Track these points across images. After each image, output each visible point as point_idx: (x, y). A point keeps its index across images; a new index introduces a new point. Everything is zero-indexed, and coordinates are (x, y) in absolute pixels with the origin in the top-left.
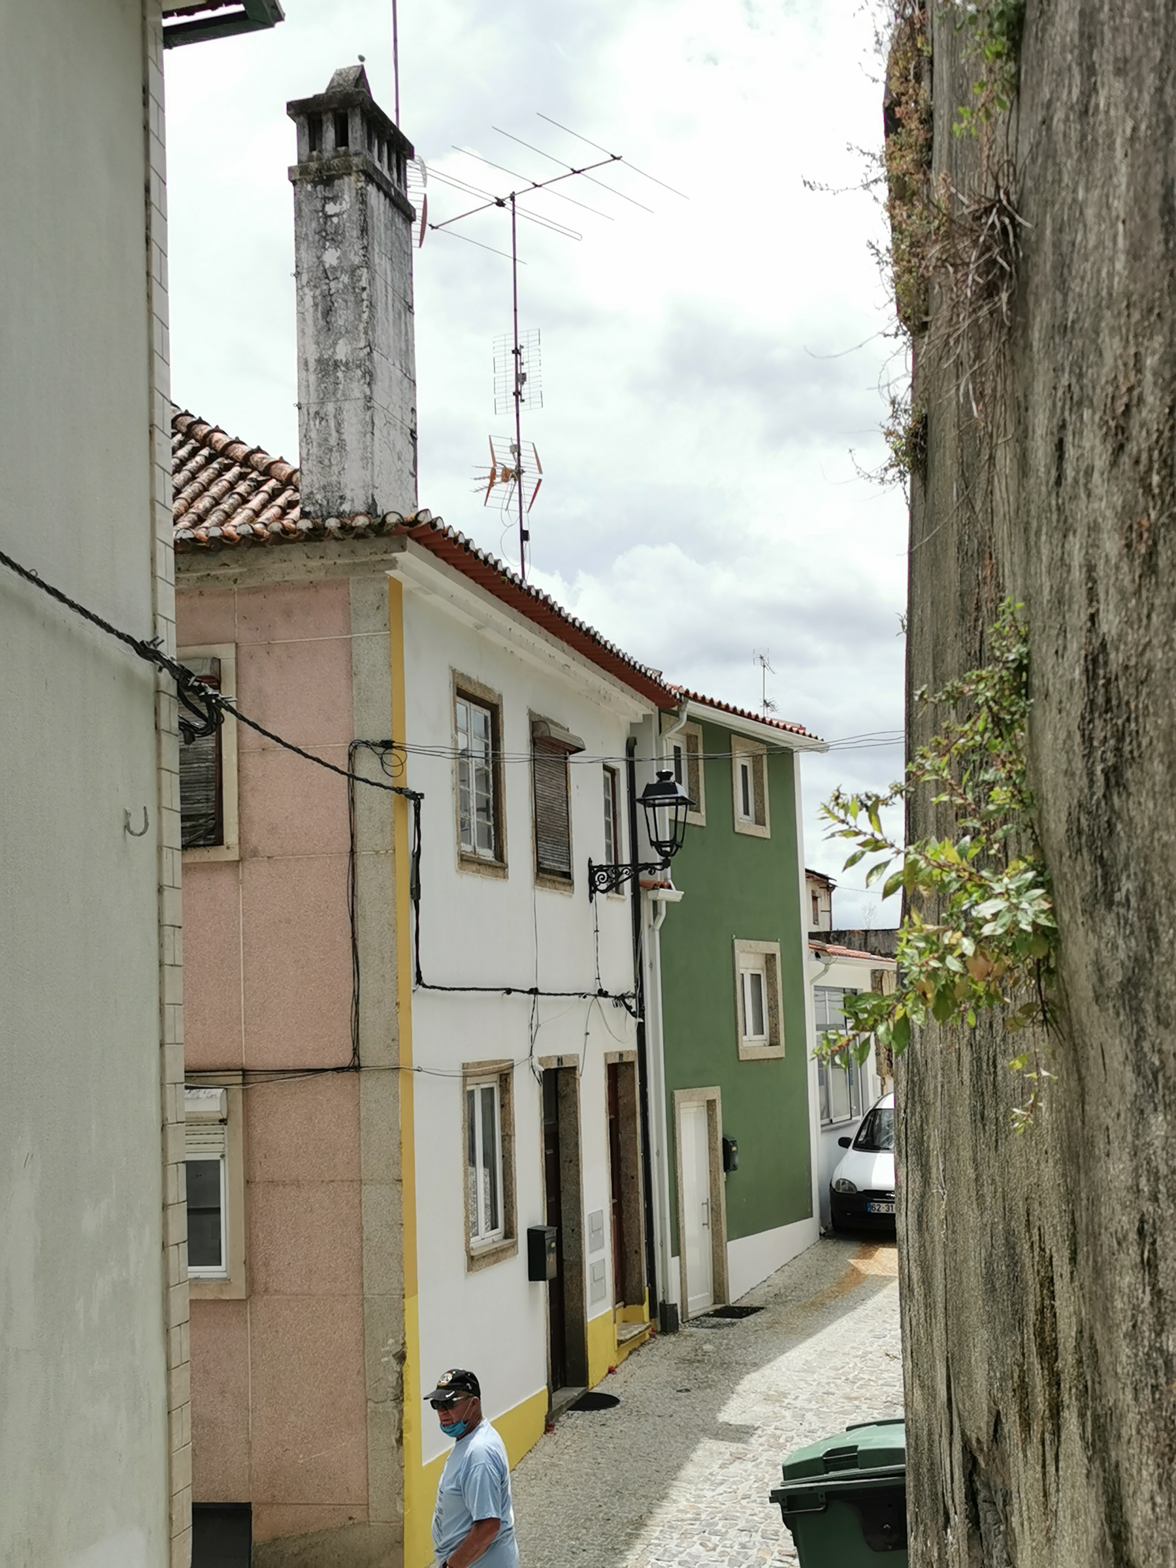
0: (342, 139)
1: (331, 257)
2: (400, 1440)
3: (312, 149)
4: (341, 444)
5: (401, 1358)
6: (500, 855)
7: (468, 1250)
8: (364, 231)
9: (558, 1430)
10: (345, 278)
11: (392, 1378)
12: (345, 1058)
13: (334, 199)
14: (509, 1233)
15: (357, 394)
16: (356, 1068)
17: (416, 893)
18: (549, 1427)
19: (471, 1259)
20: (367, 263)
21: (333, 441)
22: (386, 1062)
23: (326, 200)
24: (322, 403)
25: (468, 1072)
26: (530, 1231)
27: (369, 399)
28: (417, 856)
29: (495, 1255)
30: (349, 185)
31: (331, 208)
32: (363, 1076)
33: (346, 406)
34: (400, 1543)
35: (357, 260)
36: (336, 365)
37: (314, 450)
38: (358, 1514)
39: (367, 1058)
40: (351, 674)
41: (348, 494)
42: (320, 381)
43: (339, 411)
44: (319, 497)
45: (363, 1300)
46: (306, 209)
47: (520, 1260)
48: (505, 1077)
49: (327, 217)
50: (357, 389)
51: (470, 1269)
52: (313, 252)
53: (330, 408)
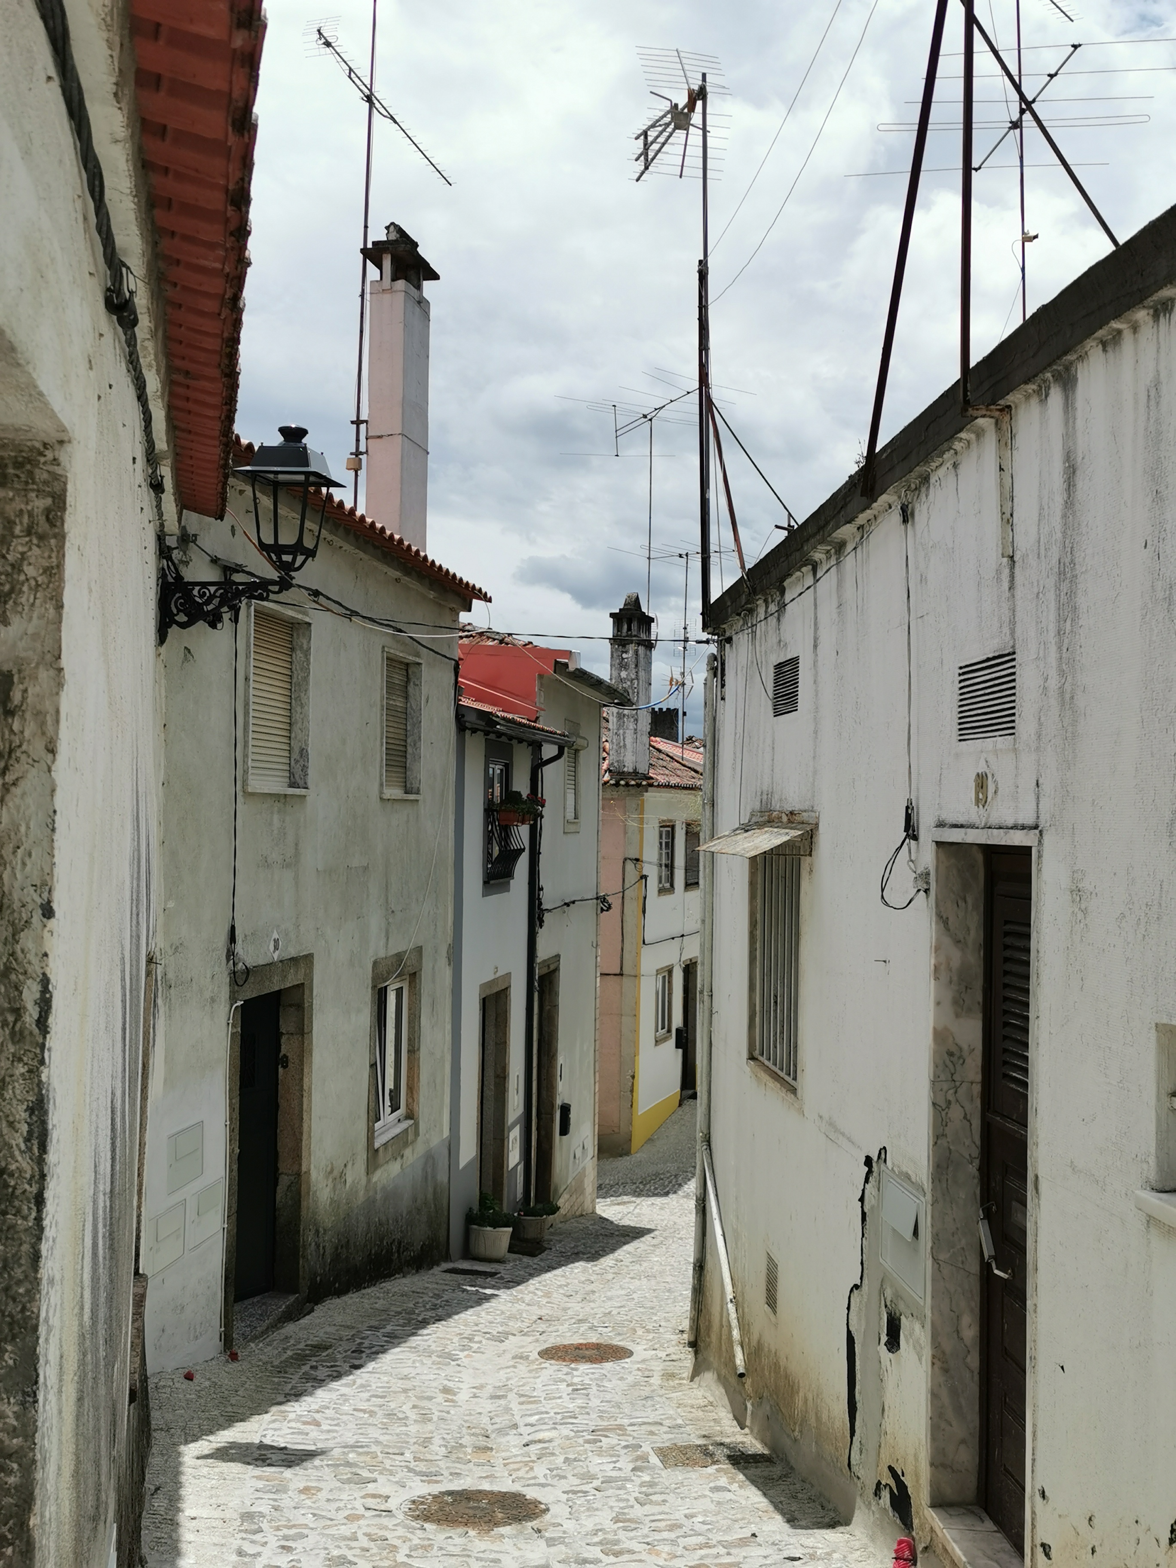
0: (629, 629)
1: (624, 674)
2: (632, 1106)
3: (618, 631)
4: (625, 746)
5: (633, 1077)
6: (672, 885)
7: (656, 1038)
8: (636, 666)
9: (684, 1107)
10: (629, 683)
11: (630, 1084)
12: (618, 971)
13: (626, 652)
14: (669, 1031)
15: (631, 727)
16: (621, 975)
17: (644, 912)
18: (680, 1105)
19: (656, 1041)
20: (637, 678)
21: (622, 744)
22: (633, 974)
23: (623, 652)
24: (618, 729)
25: (658, 972)
26: (677, 1030)
27: (636, 730)
28: (645, 898)
29: (665, 1039)
30: (632, 648)
31: (624, 656)
32: (624, 977)
33: (627, 731)
34: (630, 1140)
35: (633, 677)
36: (624, 715)
37: (615, 747)
38: (616, 1130)
39: (625, 971)
40: (625, 833)
41: (626, 764)
42: (618, 721)
43: (624, 733)
44: (616, 764)
45: (621, 1056)
46: (615, 655)
47: (672, 1041)
48: (670, 972)
49: (623, 659)
50: (632, 726)
51: (656, 1045)
52: (617, 671)
53: (621, 731)
